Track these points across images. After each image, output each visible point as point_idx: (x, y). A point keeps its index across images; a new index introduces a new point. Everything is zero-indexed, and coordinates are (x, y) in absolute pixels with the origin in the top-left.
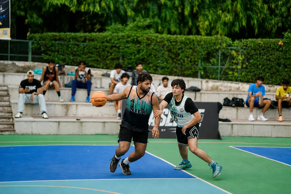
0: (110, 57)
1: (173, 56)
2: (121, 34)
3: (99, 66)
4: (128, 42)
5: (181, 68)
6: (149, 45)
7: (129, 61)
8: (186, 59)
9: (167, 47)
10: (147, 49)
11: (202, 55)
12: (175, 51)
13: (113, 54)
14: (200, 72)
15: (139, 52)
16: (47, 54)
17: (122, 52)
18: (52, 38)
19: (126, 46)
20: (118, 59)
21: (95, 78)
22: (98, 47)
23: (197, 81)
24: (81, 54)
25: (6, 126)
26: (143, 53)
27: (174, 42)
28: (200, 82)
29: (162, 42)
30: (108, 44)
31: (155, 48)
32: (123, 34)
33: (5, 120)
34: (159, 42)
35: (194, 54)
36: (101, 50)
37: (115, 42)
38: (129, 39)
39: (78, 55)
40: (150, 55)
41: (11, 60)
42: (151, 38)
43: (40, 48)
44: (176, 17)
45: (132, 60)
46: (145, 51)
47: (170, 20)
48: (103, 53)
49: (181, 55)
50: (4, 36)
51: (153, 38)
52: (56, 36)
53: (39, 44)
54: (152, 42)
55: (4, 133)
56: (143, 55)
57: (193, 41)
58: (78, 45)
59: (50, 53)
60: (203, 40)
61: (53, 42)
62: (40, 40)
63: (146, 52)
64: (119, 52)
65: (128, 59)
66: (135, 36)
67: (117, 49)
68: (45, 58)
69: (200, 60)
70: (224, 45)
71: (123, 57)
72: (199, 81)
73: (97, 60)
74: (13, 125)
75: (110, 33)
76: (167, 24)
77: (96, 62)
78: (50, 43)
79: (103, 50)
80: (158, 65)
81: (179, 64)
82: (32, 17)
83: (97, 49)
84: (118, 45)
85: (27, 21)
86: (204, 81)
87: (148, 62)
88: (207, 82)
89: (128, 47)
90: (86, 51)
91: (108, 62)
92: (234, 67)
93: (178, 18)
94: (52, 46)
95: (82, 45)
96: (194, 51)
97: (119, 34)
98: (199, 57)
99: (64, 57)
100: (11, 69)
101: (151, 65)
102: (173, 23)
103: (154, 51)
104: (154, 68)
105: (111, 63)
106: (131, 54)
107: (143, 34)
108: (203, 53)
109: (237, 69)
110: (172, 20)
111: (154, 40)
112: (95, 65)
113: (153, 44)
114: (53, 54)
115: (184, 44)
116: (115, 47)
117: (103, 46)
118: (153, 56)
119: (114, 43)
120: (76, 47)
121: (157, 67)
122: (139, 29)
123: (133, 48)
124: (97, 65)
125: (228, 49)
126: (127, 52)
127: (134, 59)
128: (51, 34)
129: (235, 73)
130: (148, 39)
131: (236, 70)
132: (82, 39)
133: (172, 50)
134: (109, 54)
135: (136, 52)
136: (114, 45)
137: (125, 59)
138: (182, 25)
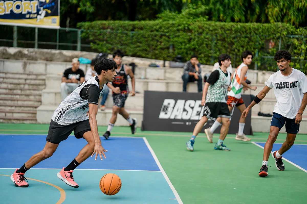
0: (159, 47)
1: (227, 46)
2: (171, 22)
3: (147, 56)
4: (178, 30)
5: (236, 58)
6: (201, 33)
7: (179, 51)
8: (241, 48)
9: (221, 36)
10: (198, 37)
11: (260, 44)
12: (229, 40)
13: (163, 44)
14: (256, 63)
15: (190, 40)
16: (95, 43)
17: (172, 42)
18: (101, 27)
19: (176, 34)
20: (168, 48)
21: (140, 69)
22: (147, 36)
23: (251, 73)
24: (129, 43)
25: (30, 115)
26: (195, 42)
27: (228, 30)
28: (256, 75)
29: (215, 30)
30: (158, 33)
31: (207, 36)
32: (174, 22)
33: (31, 109)
34: (212, 31)
35: (251, 43)
36: (150, 39)
37: (166, 31)
38: (180, 28)
39: (127, 45)
40: (202, 44)
41: (59, 49)
42: (203, 26)
43: (88, 38)
44: (241, 3)
45: (182, 50)
46: (196, 40)
47: (234, 7)
48: (152, 42)
49: (236, 44)
50: (53, 24)
51: (206, 26)
52: (105, 24)
53: (87, 33)
54: (204, 31)
55: (25, 122)
56: (193, 45)
57: (250, 29)
58: (126, 34)
59: (98, 41)
60: (261, 28)
61: (102, 30)
62: (88, 29)
63: (198, 41)
64: (168, 41)
65: (178, 49)
66: (186, 24)
67: (167, 39)
68: (93, 48)
69: (257, 51)
70: (285, 33)
71: (174, 47)
72: (254, 73)
73: (146, 50)
74: (36, 114)
75: (161, 20)
76: (231, 11)
77: (145, 52)
78: (98, 32)
79: (153, 39)
80: (210, 55)
81: (233, 54)
82: (84, 5)
83: (146, 38)
84: (167, 34)
85: (79, 9)
86: (260, 73)
87: (200, 52)
88: (263, 73)
89: (178, 36)
90: (134, 40)
91: (157, 52)
92: (296, 57)
93: (243, 4)
94: (100, 35)
95: (130, 33)
96: (250, 40)
97: (169, 22)
98: (256, 47)
99: (112, 46)
100: (59, 59)
101: (202, 55)
102: (237, 10)
103: (206, 40)
104: (206, 58)
105: (160, 52)
106: (181, 43)
107: (195, 21)
108: (260, 42)
109: (300, 60)
110: (236, 7)
111: (206, 28)
112: (144, 55)
113: (205, 32)
114: (101, 43)
115: (239, 32)
116: (165, 35)
117: (152, 35)
118: (204, 45)
119: (163, 31)
120: (124, 35)
121: (209, 57)
122: (191, 17)
123: (184, 36)
124: (146, 55)
125: (290, 38)
126: (177, 41)
127: (185, 49)
128: (99, 22)
129: (296, 64)
130: (200, 28)
131: (298, 61)
132: (131, 28)
133: (226, 39)
134: (159, 43)
135: (186, 41)
136: (163, 33)
137: (175, 49)
138: (249, 12)
